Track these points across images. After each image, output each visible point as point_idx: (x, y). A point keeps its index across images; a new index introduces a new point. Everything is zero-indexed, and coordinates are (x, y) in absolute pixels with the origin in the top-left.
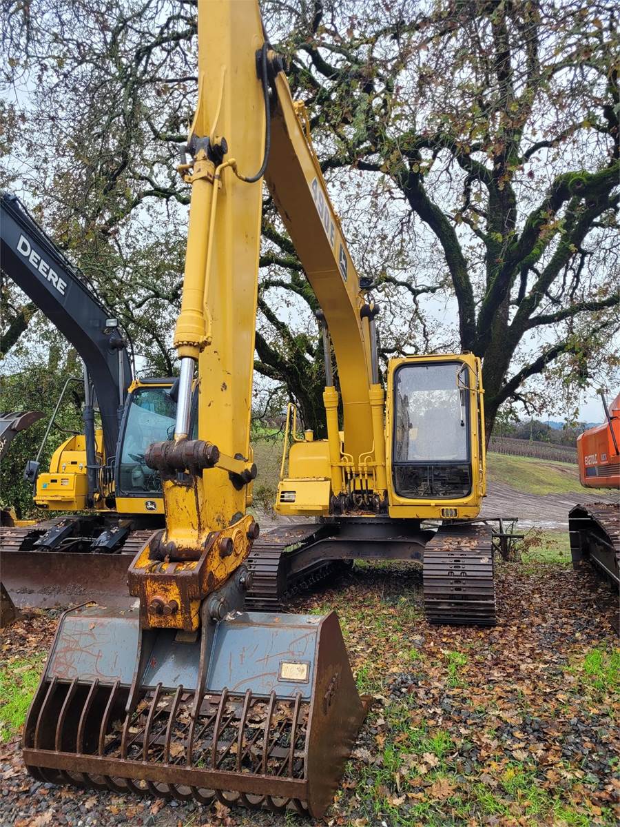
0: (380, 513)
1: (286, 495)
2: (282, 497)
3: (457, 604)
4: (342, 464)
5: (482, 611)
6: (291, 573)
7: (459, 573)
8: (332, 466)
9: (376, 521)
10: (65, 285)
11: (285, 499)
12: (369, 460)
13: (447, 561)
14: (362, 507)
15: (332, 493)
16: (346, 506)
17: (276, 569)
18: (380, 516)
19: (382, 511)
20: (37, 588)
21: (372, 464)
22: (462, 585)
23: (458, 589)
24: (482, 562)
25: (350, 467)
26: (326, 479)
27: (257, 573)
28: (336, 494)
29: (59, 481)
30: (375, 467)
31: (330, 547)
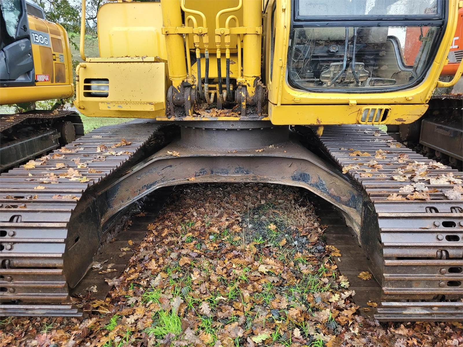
0: (246, 114)
1: (93, 84)
2: (87, 88)
4: (186, 30)
6: (110, 212)
8: (167, 34)
9: (239, 126)
11: (93, 91)
12: (232, 24)
14: (215, 105)
15: (168, 83)
16: (192, 104)
18: (246, 118)
19: (250, 110)
21: (238, 30)
25: (201, 35)
26: (157, 60)
28: (177, 83)
30: (242, 37)
31: (171, 166)
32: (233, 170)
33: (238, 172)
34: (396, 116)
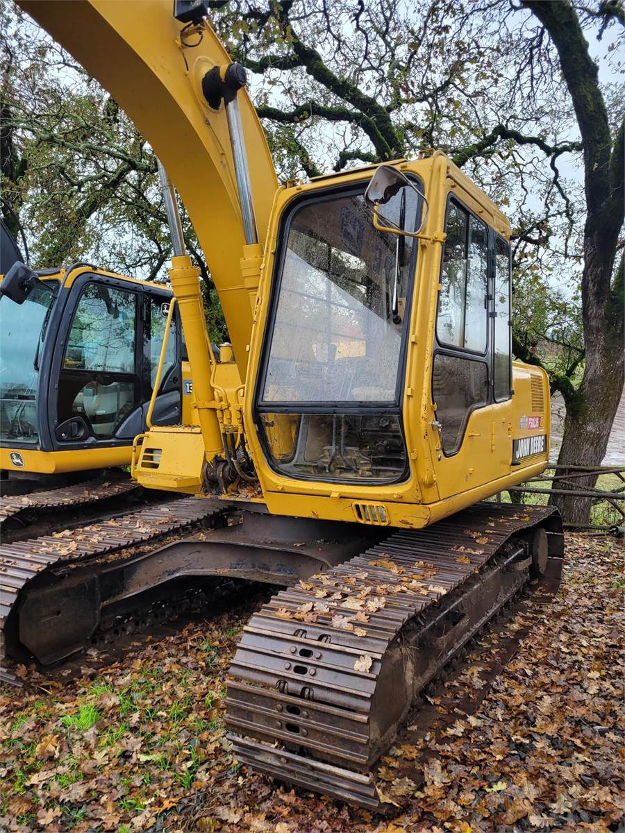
7: (299, 688)
8: (198, 409)
13: (286, 650)
22: (303, 721)
23: (293, 728)
24: (359, 667)
31: (199, 552)
32: (274, 567)
33: (279, 571)
34: (398, 517)
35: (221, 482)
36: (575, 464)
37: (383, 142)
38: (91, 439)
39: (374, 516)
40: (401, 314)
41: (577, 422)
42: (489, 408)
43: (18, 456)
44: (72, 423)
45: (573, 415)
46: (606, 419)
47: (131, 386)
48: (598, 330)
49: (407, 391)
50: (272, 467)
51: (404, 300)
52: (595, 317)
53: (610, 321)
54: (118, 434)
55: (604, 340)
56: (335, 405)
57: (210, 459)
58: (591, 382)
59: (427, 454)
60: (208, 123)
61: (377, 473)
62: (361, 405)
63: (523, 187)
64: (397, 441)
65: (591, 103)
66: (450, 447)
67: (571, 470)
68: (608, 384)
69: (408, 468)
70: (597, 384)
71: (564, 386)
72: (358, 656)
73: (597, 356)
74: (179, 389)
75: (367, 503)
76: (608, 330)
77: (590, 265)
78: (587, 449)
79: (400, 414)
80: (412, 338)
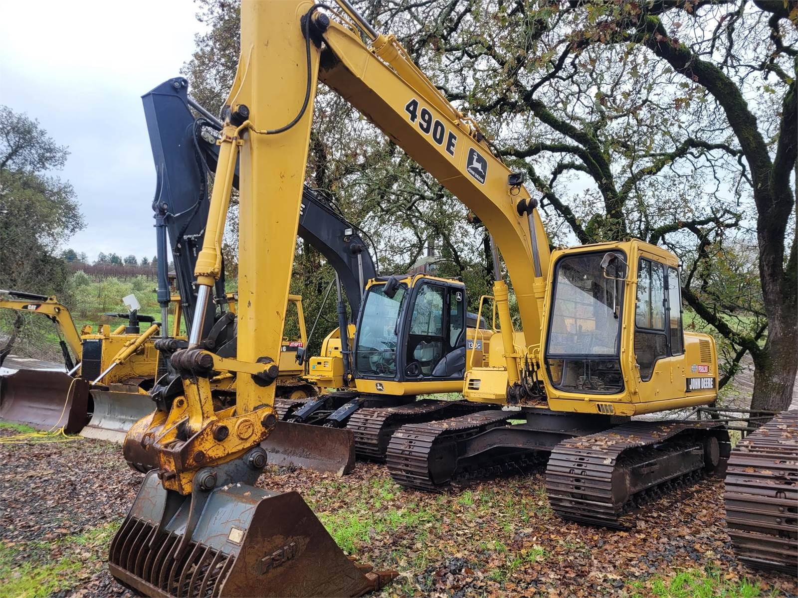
1: (474, 382)
2: (471, 384)
3: (577, 503)
4: (515, 355)
5: (603, 513)
6: (465, 456)
7: (580, 472)
8: (506, 358)
10: (304, 206)
12: (537, 352)
13: (572, 458)
16: (522, 396)
17: (428, 451)
20: (281, 450)
22: (582, 484)
23: (578, 488)
24: (606, 462)
26: (505, 370)
27: (413, 454)
29: (323, 363)
34: (619, 410)
35: (518, 397)
36: (765, 409)
37: (594, 164)
38: (421, 376)
39: (607, 410)
40: (618, 314)
41: (764, 374)
42: (668, 359)
43: (381, 385)
44: (412, 365)
45: (760, 370)
46: (789, 372)
47: (439, 344)
48: (775, 302)
49: (622, 350)
50: (553, 386)
51: (619, 307)
52: (772, 292)
53: (785, 295)
54: (433, 373)
55: (781, 309)
56: (587, 356)
57: (512, 384)
58: (773, 342)
59: (633, 378)
60: (519, 223)
61: (608, 389)
62: (600, 356)
63: (715, 178)
64: (616, 376)
65: (753, 142)
66: (645, 377)
67: (761, 414)
68: (787, 344)
69: (624, 385)
70: (778, 344)
71: (750, 345)
72: (605, 459)
73: (776, 322)
74: (465, 346)
75: (603, 403)
76: (784, 302)
77: (764, 252)
78: (774, 397)
79: (619, 360)
80: (623, 326)
